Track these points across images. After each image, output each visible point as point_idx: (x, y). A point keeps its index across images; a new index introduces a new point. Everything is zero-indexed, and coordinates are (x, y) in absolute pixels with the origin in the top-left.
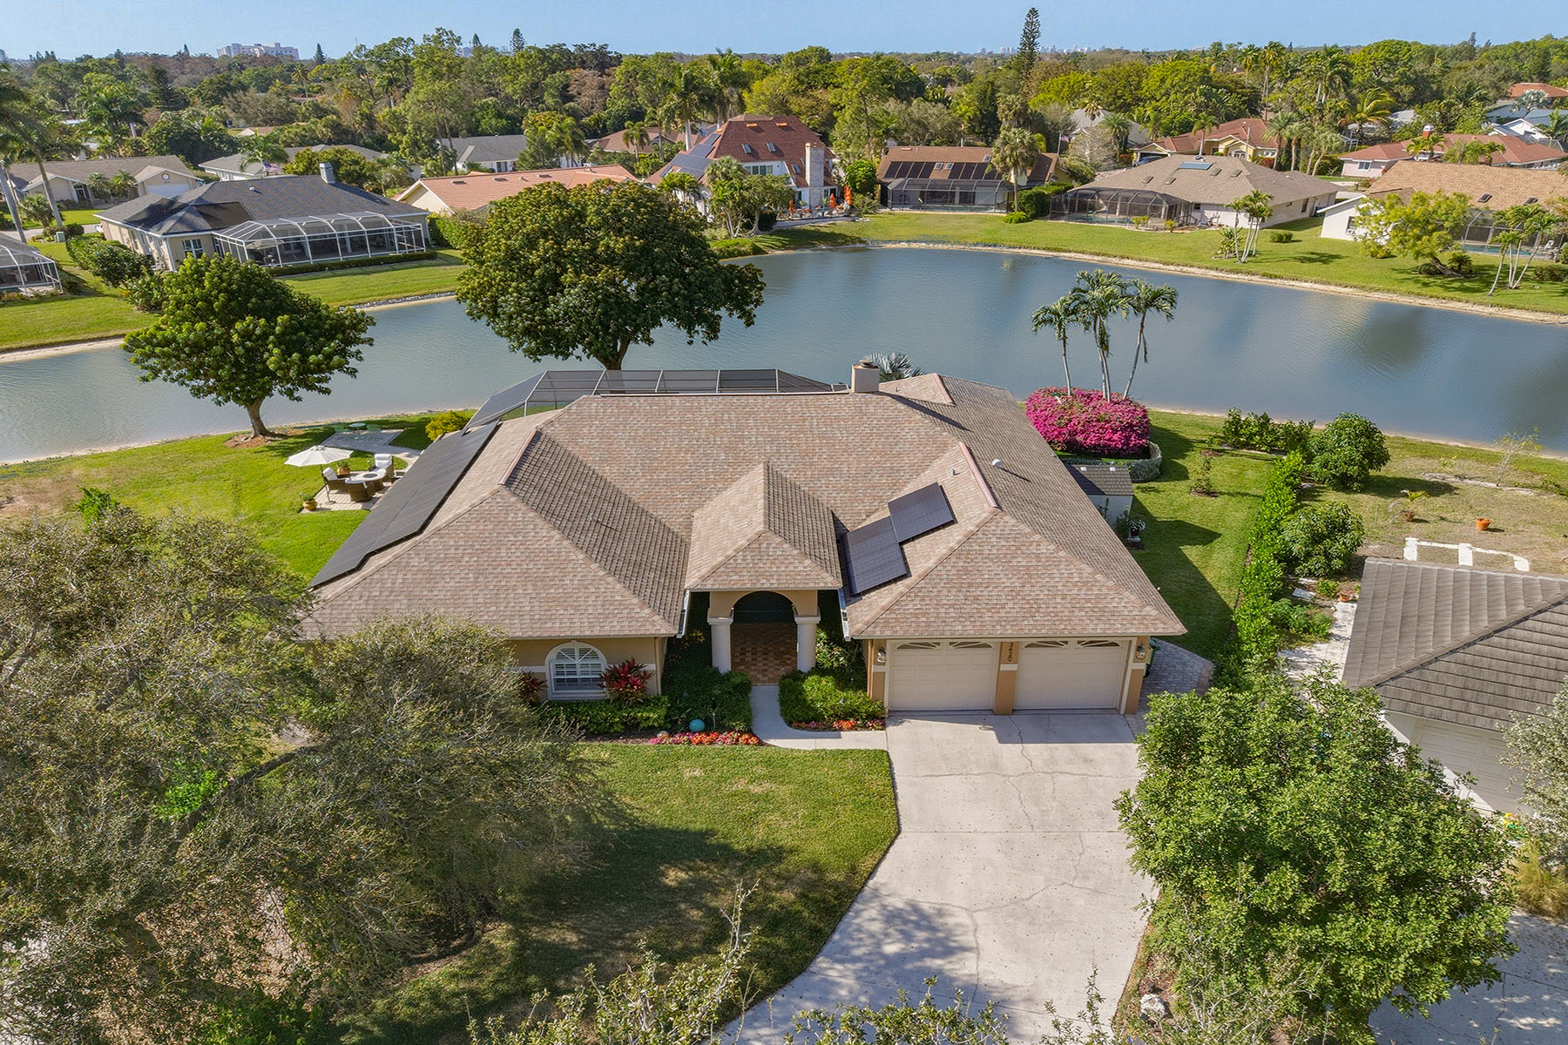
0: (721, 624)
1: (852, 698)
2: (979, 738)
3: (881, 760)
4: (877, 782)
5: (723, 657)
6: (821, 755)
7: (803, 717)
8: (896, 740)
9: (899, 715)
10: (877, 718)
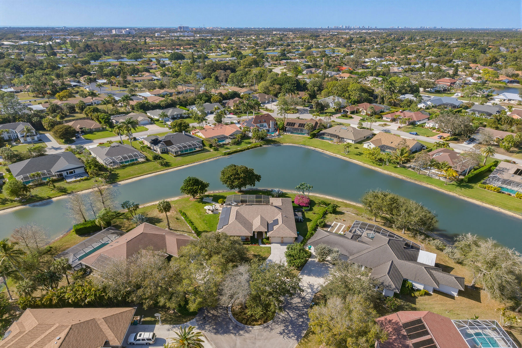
0: (256, 234)
1: (267, 241)
2: (279, 245)
3: (270, 248)
4: (270, 250)
5: (256, 237)
6: (265, 247)
7: (263, 243)
8: (271, 246)
9: (272, 243)
10: (270, 243)
